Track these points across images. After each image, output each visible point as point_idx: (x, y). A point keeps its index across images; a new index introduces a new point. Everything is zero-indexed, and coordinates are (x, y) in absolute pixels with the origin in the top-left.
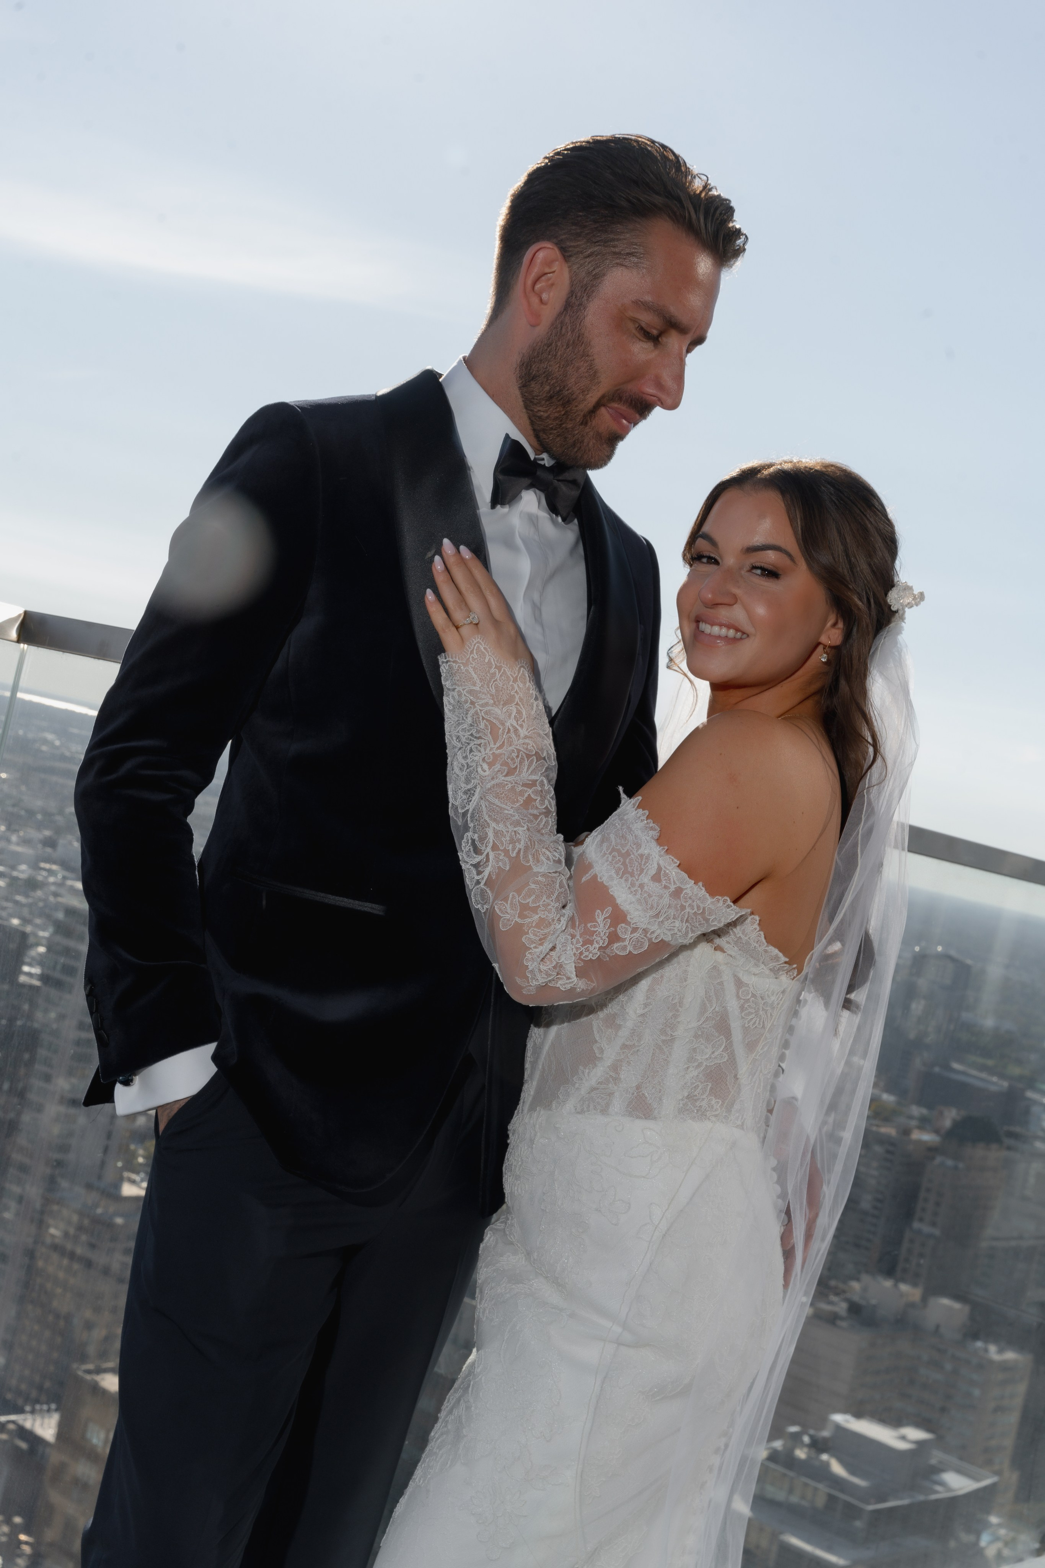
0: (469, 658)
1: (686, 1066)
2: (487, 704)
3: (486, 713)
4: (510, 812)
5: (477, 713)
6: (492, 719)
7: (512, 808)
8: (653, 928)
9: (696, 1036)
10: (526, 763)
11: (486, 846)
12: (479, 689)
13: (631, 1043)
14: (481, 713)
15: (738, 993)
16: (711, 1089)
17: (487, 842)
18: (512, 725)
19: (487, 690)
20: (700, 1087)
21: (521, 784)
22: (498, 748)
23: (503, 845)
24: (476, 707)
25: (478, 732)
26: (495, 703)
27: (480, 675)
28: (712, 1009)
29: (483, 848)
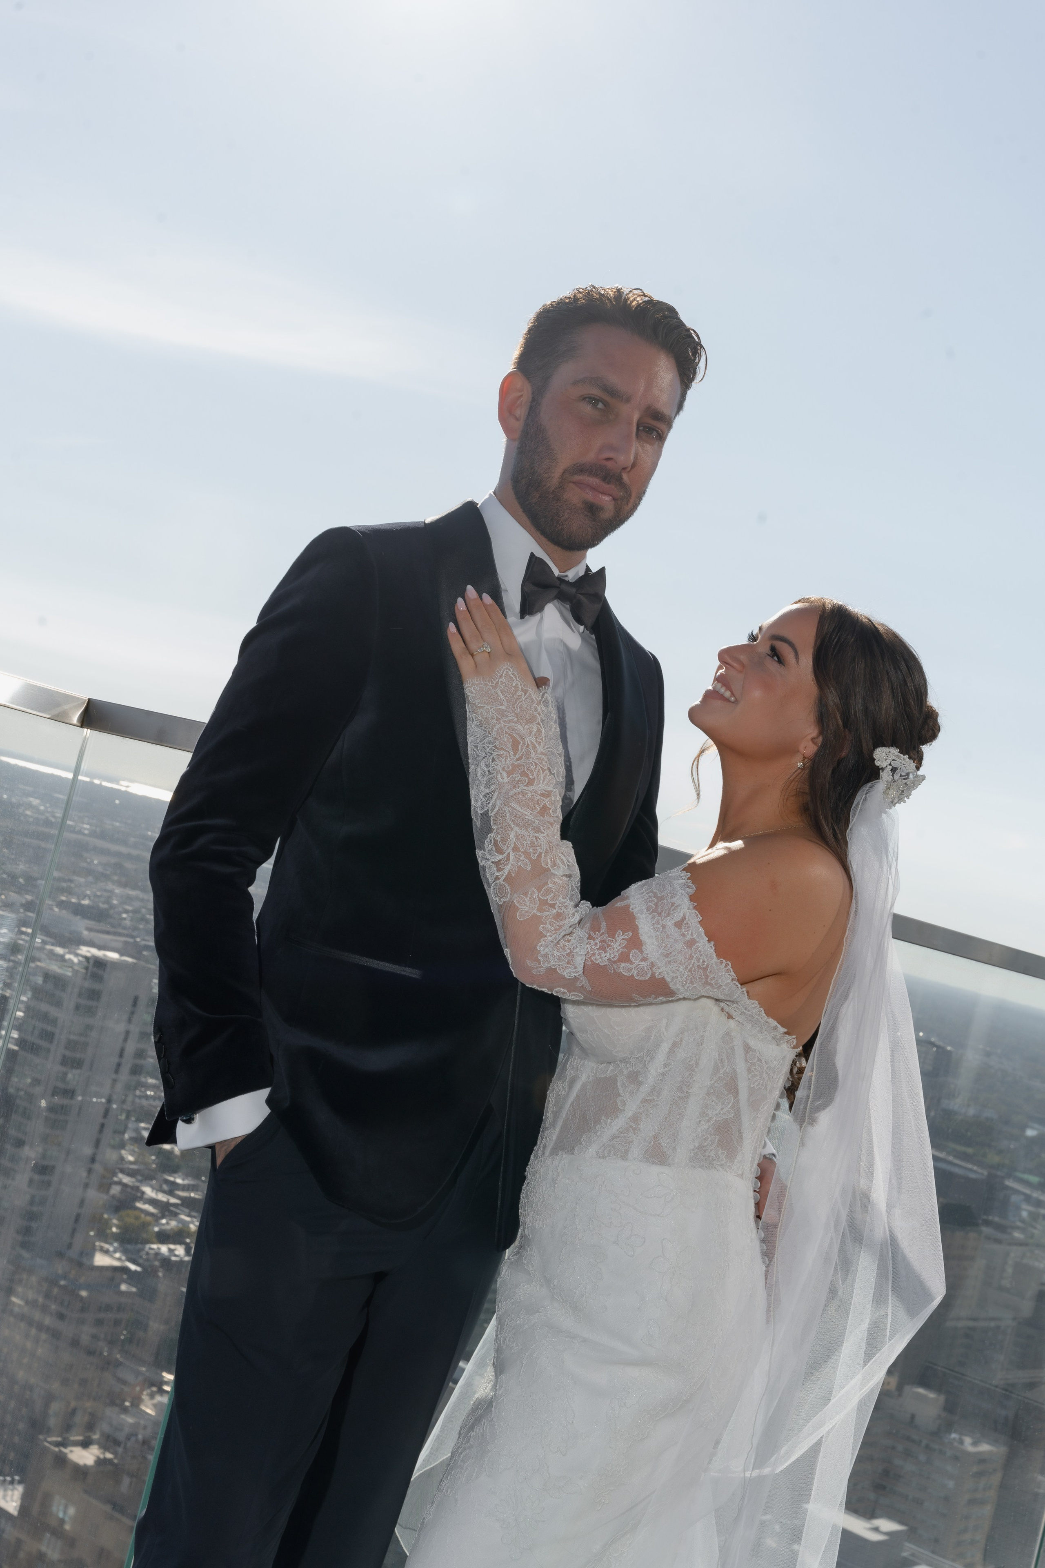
0: (498, 682)
1: (699, 1120)
2: (511, 721)
3: (510, 728)
4: (530, 818)
5: (501, 727)
6: (514, 734)
7: (531, 814)
8: (660, 964)
9: (708, 1094)
10: (542, 775)
11: (508, 847)
12: (505, 708)
13: (651, 1098)
14: (505, 728)
15: (746, 1057)
16: (719, 1141)
17: (509, 843)
18: (531, 741)
19: (512, 710)
20: (710, 1139)
21: (539, 793)
22: (517, 760)
23: (523, 847)
24: (501, 723)
25: (501, 744)
26: (518, 721)
27: (507, 696)
28: (724, 1070)
29: (505, 848)
